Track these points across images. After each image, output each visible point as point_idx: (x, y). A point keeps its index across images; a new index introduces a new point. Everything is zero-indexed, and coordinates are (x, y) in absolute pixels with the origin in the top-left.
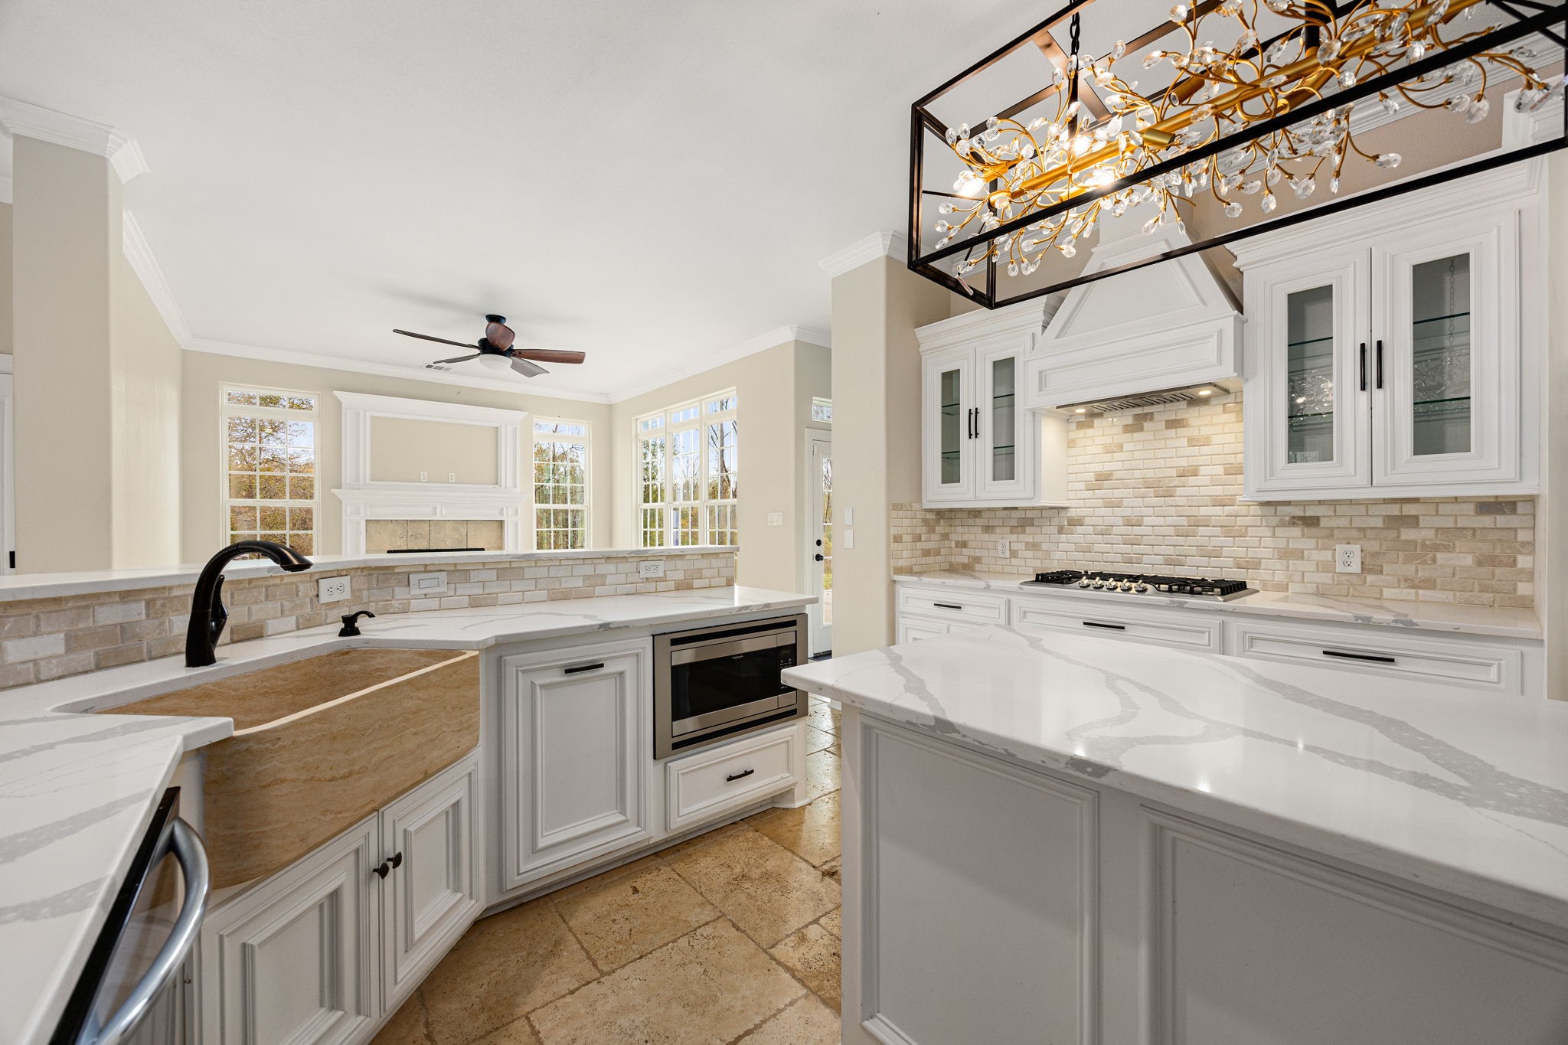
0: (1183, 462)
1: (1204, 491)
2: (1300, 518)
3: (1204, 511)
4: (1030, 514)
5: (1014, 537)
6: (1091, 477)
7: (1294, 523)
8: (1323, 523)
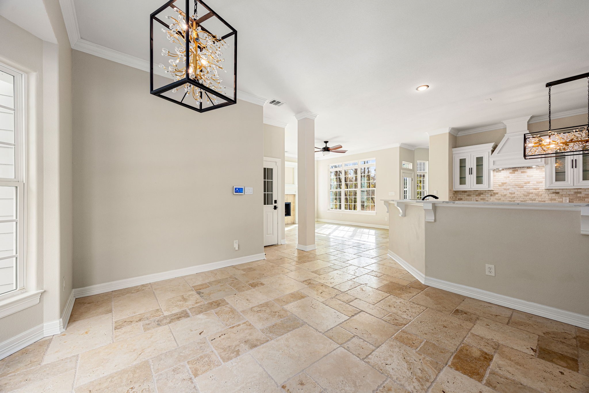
0: (526, 180)
1: (531, 187)
2: (555, 192)
3: (531, 191)
4: (482, 192)
5: (477, 197)
6: (500, 183)
7: (553, 193)
8: (560, 193)
